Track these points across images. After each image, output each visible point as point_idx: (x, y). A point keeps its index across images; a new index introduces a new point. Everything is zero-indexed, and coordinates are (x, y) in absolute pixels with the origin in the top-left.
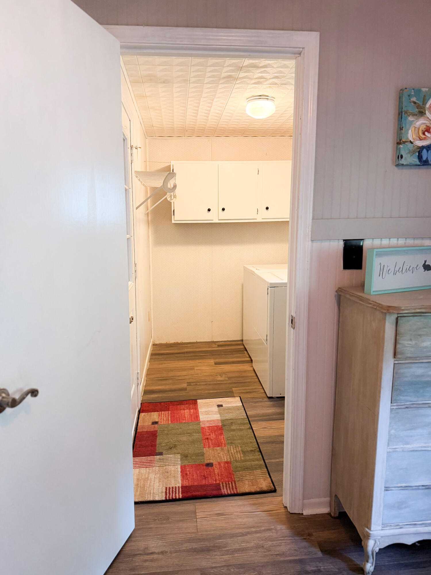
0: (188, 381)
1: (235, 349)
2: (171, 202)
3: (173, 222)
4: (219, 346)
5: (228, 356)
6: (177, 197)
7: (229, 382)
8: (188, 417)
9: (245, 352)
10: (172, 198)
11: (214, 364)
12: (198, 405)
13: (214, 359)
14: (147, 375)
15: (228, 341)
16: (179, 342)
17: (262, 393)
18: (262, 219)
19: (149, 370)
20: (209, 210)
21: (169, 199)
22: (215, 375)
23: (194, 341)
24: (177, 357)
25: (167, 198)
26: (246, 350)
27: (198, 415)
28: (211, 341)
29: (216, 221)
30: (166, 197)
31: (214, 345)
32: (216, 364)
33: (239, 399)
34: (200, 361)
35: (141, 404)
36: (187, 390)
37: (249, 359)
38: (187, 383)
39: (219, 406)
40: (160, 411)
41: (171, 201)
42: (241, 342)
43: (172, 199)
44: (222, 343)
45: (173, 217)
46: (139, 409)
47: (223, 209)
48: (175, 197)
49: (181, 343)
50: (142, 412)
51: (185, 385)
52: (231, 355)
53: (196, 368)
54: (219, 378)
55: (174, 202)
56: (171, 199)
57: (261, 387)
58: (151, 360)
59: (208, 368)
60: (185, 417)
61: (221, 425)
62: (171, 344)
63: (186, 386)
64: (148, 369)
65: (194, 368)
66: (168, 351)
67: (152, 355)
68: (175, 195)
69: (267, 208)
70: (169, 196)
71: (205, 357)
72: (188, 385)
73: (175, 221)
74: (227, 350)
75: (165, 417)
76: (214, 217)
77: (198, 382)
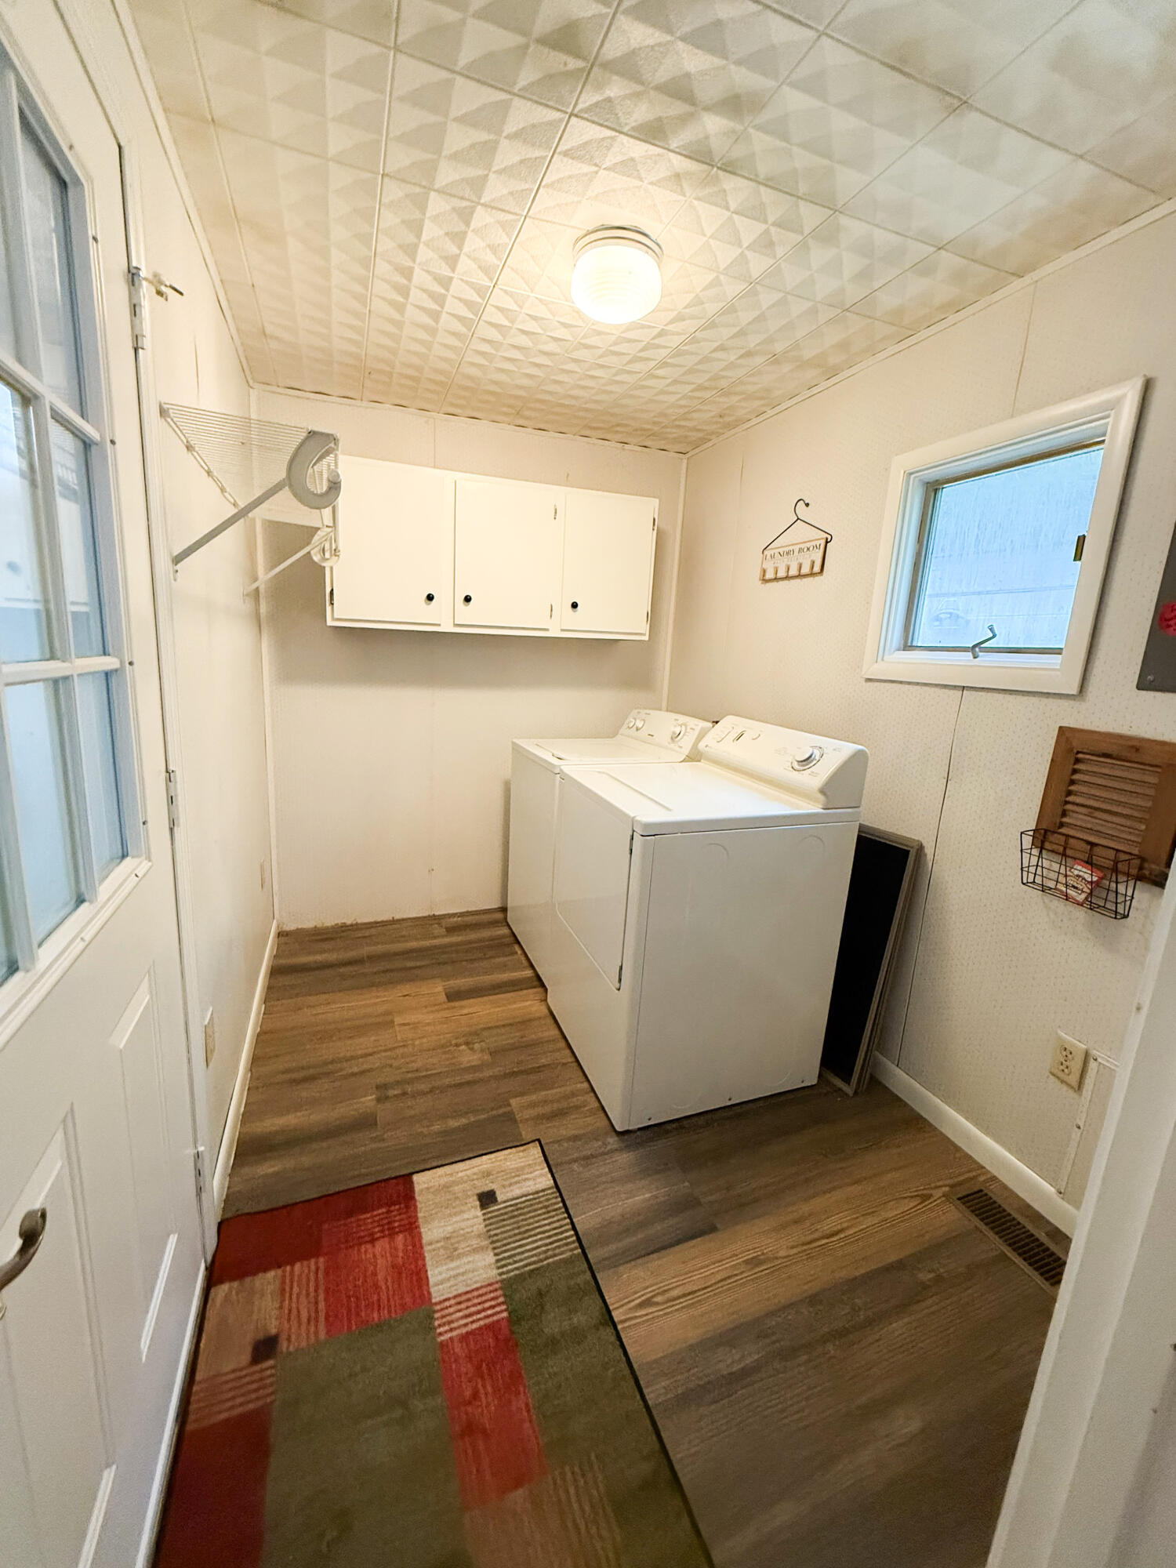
0: (380, 1080)
1: (492, 939)
2: (324, 567)
3: (330, 623)
4: (451, 930)
5: (476, 964)
6: (342, 554)
7: (497, 1071)
8: (389, 1283)
9: (517, 947)
10: (327, 555)
11: (443, 998)
12: (419, 1205)
13: (446, 977)
14: (256, 1060)
15: (468, 912)
16: (349, 922)
17: (592, 1113)
18: (562, 630)
19: (262, 1038)
20: (430, 598)
21: (316, 558)
22: (453, 1042)
23: (386, 916)
24: (343, 977)
25: (312, 552)
26: (518, 943)
27: (420, 1262)
28: (429, 916)
29: (447, 627)
30: (309, 553)
31: (438, 930)
32: (453, 996)
33: (535, 1151)
34: (407, 989)
35: (220, 1225)
36: (376, 1124)
37: (529, 973)
38: (378, 1087)
39: (487, 1199)
40: (288, 1263)
41: (323, 564)
42: (500, 916)
43: (328, 559)
44: (455, 919)
45: (328, 608)
46: (209, 1258)
47: (468, 599)
48: (336, 552)
49: (352, 925)
50: (221, 1281)
51: (368, 1101)
52: (484, 964)
53: (398, 1020)
54: (469, 1058)
55: (332, 568)
56: (325, 559)
57: (586, 1085)
58: (271, 992)
59: (429, 1018)
60: (376, 1286)
61: (505, 1314)
62: (327, 928)
63: (373, 1103)
64: (259, 1035)
65: (392, 1022)
66: (319, 958)
67: (275, 972)
68: (337, 547)
69: (575, 606)
70: (316, 549)
71: (416, 972)
72: (378, 1100)
73: (334, 619)
74: (470, 942)
75: (303, 1299)
76: (443, 618)
77: (410, 1082)
